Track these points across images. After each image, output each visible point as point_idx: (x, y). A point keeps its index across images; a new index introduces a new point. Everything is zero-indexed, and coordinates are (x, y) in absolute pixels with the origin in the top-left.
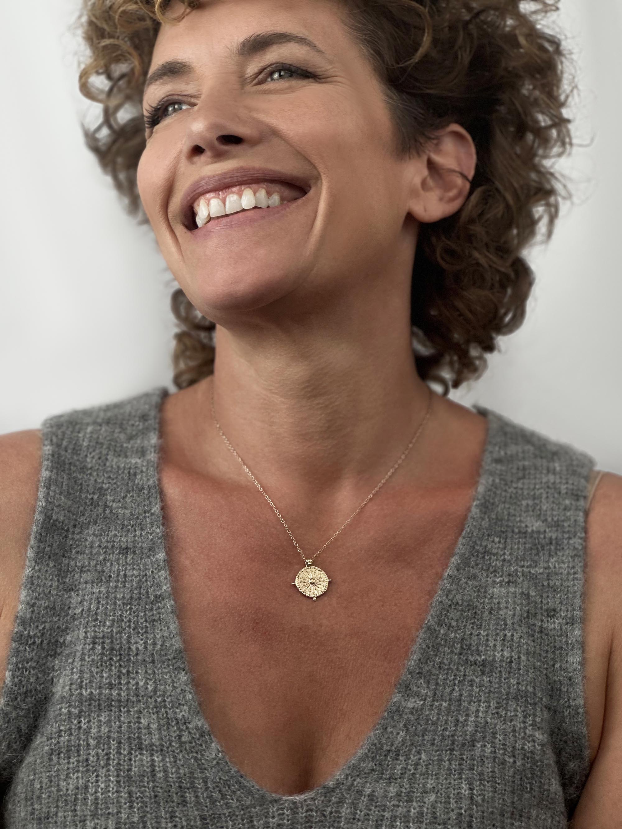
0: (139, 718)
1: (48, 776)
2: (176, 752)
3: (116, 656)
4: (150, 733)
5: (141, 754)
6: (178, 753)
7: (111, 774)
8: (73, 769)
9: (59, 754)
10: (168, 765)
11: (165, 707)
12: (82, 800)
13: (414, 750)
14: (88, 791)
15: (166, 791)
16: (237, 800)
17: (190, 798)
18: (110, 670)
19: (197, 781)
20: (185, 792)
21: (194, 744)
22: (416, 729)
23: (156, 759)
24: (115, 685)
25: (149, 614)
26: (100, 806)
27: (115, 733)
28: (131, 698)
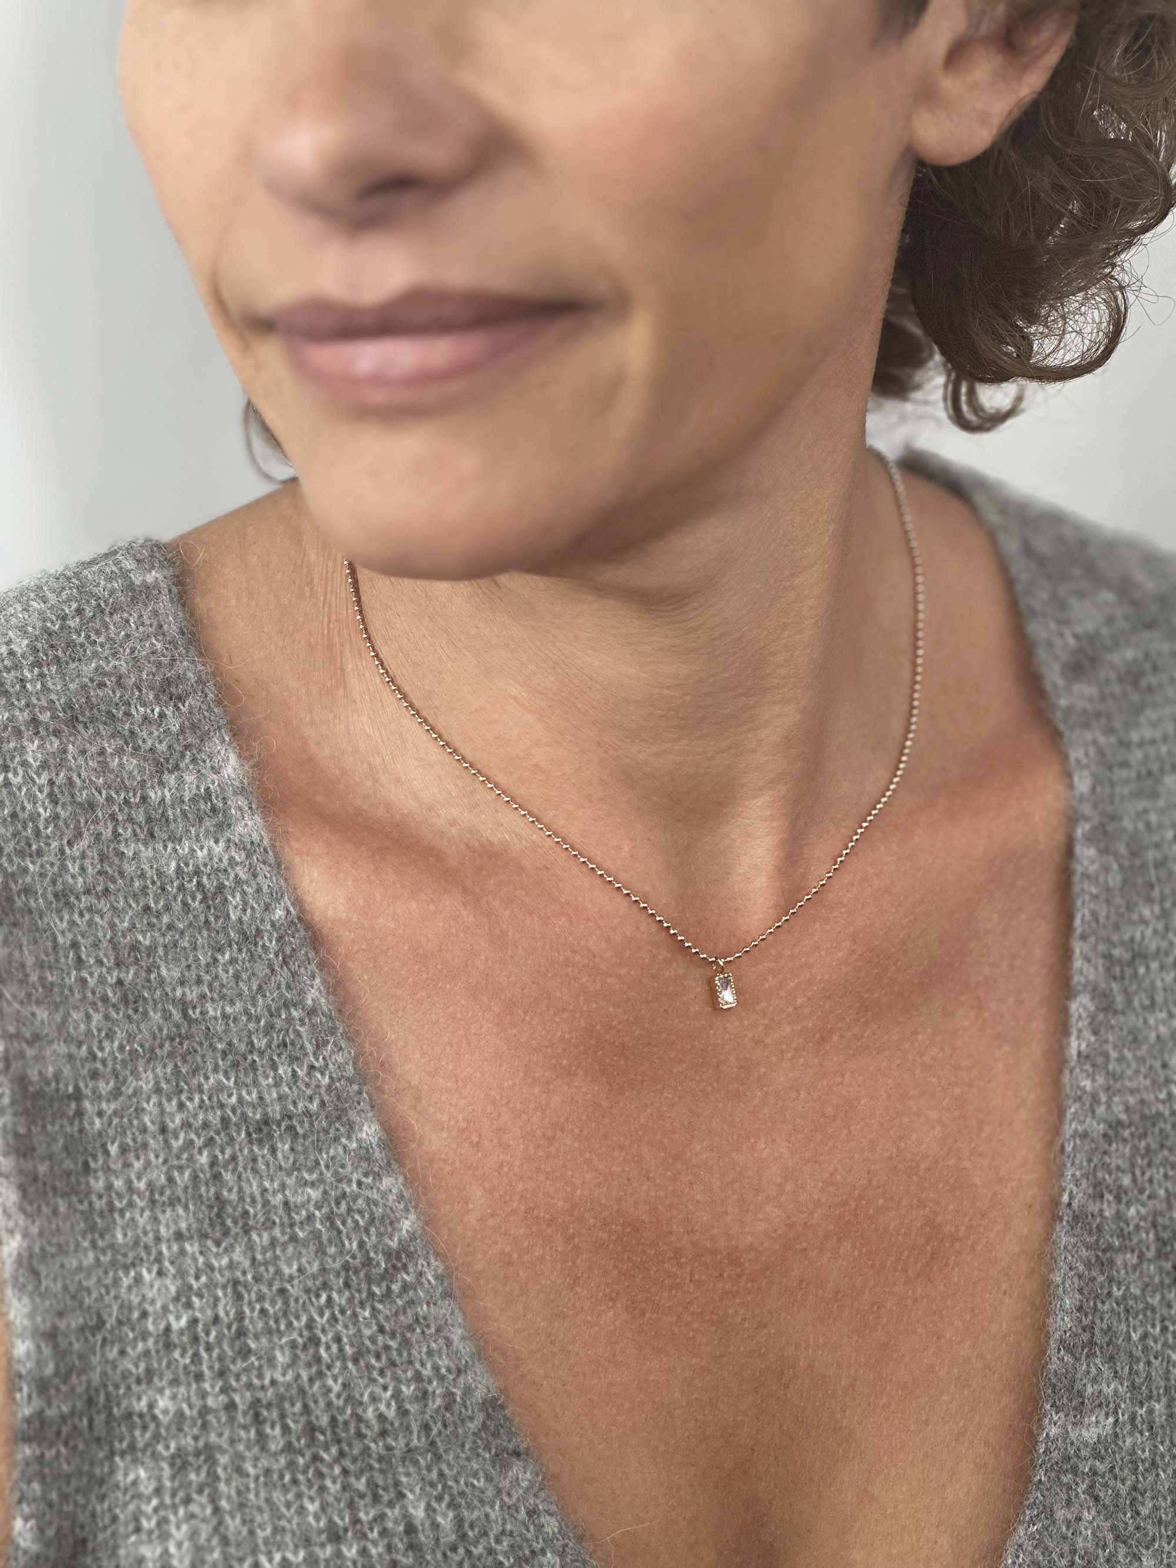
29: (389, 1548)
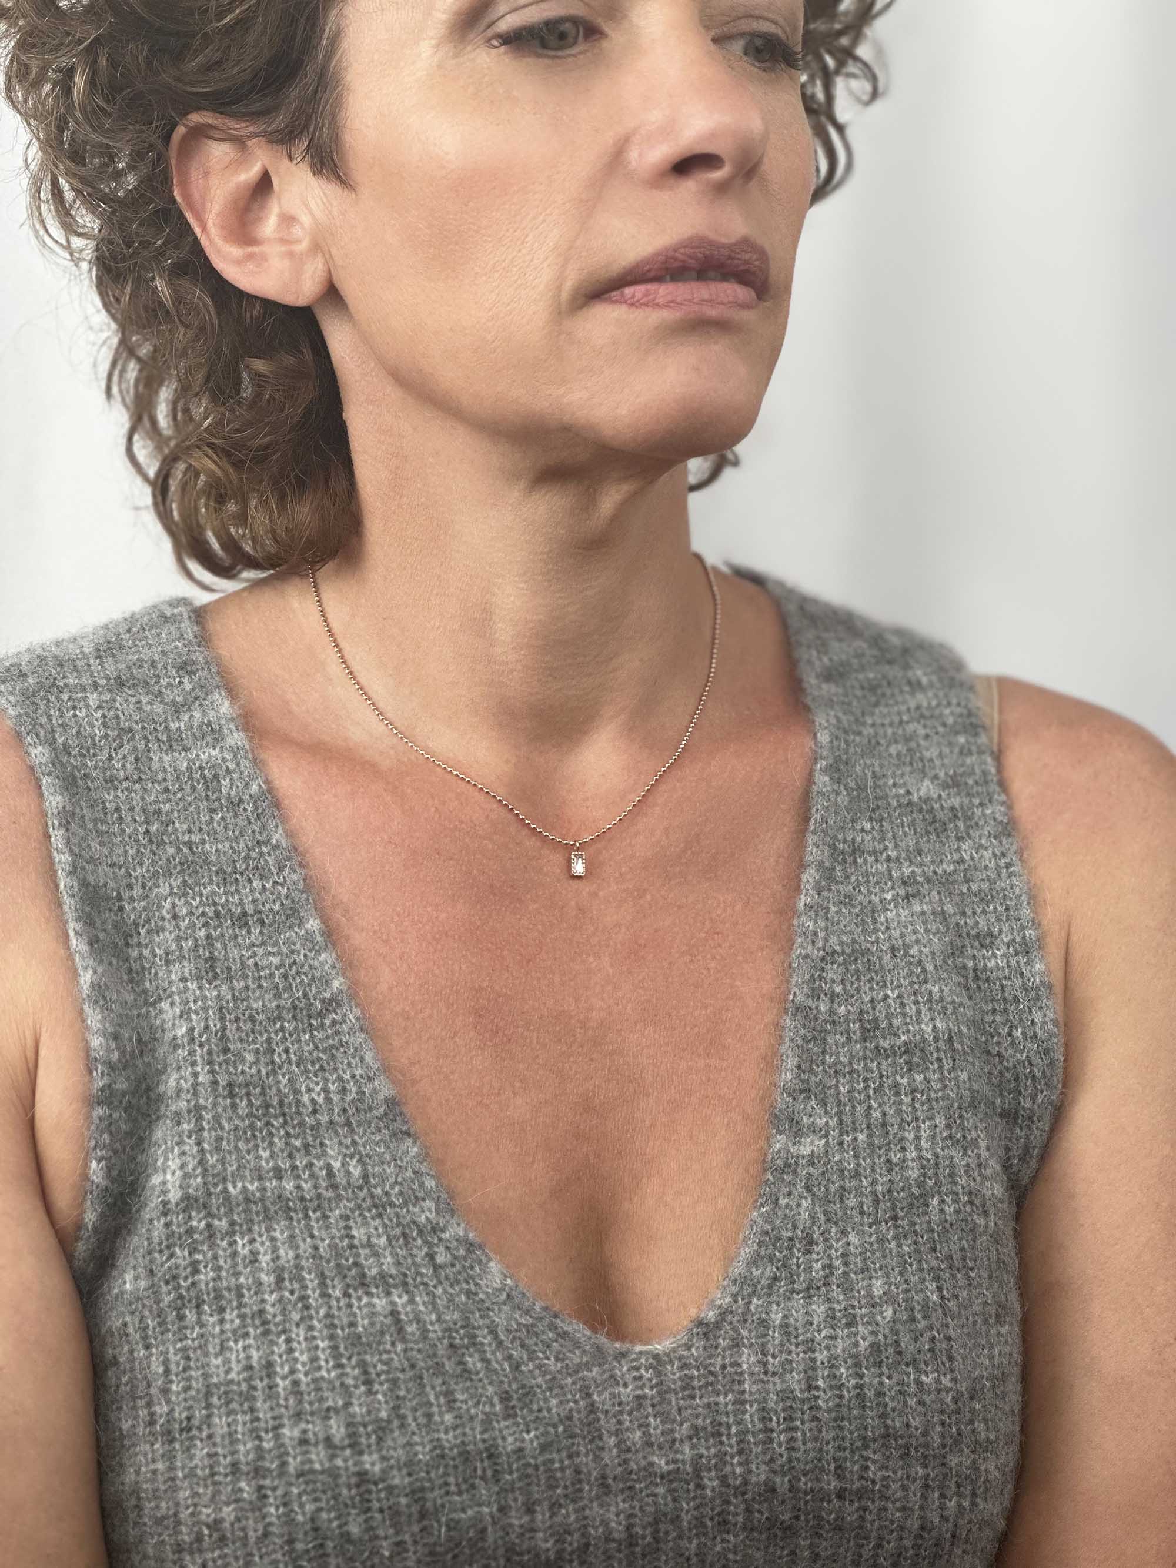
0: (348, 1228)
1: (180, 1350)
2: (432, 1284)
3: (276, 1117)
4: (376, 1255)
5: (369, 1294)
6: (435, 1287)
7: (316, 1334)
8: (234, 1332)
9: (198, 1306)
10: (422, 1308)
11: (392, 1204)
12: (263, 1391)
13: (834, 1230)
14: (276, 1373)
15: (429, 1357)
16: (557, 1359)
17: (474, 1364)
18: (271, 1144)
19: (478, 1332)
20: (463, 1354)
21: (458, 1267)
22: (827, 1190)
23: (397, 1300)
24: (286, 1170)
25: (319, 1035)
26: (306, 1397)
27: (307, 1258)
28: (324, 1192)
29: (316, 1187)
